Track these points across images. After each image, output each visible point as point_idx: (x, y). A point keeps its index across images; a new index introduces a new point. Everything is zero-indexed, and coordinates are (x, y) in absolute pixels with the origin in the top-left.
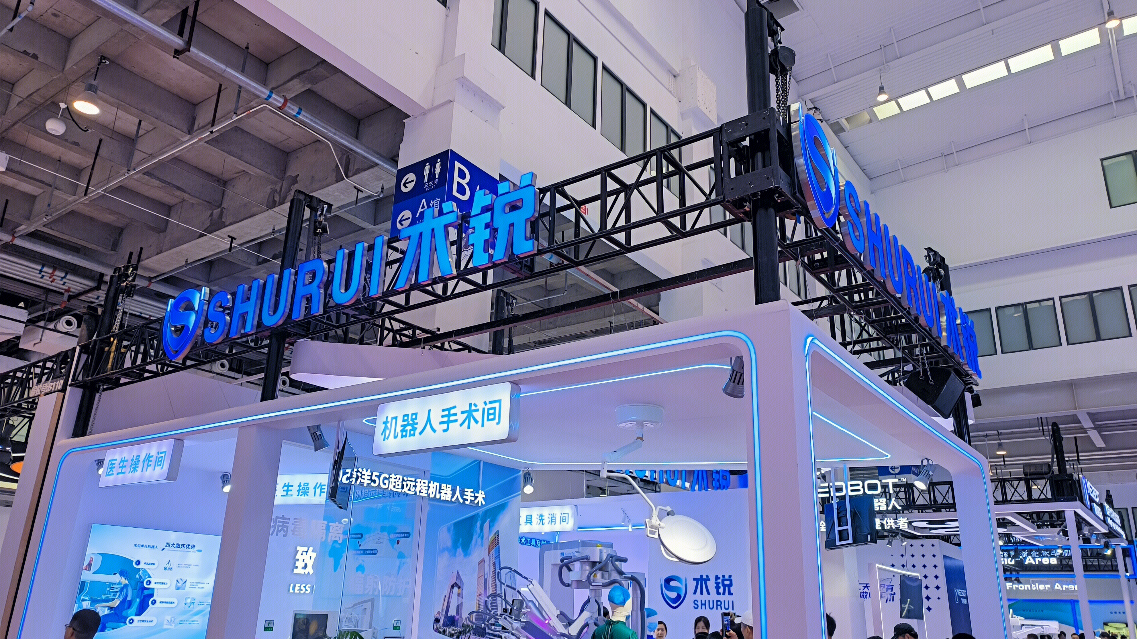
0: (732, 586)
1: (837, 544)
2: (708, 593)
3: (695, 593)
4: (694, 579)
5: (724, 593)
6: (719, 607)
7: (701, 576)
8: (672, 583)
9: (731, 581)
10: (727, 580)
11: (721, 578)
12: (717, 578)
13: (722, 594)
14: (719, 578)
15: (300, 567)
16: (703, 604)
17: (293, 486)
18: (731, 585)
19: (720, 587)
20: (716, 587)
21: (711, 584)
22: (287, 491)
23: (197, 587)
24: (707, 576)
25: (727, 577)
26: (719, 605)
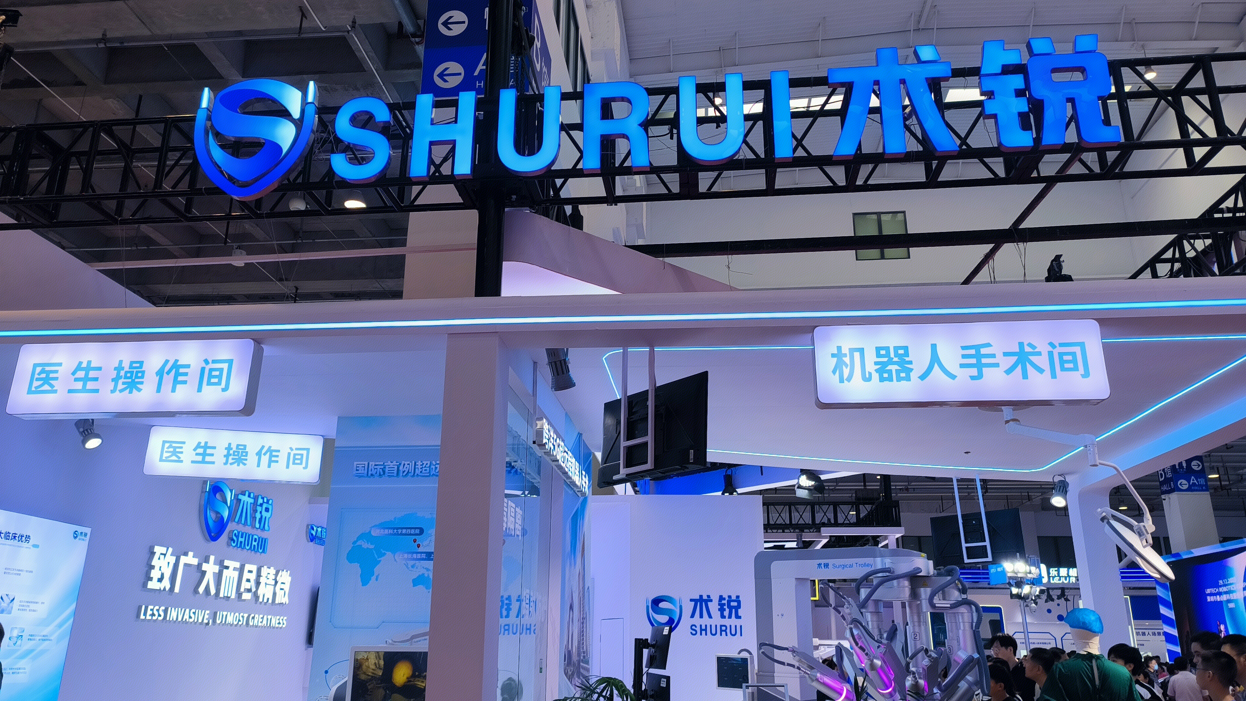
0: (740, 608)
1: (965, 562)
2: (710, 617)
3: (692, 616)
4: (691, 600)
5: (730, 617)
6: (724, 633)
7: (701, 596)
8: (662, 605)
9: (739, 602)
10: (734, 601)
11: (727, 599)
12: (721, 598)
13: (727, 617)
14: (724, 599)
15: (155, 579)
16: (704, 630)
17: (214, 448)
18: (739, 606)
19: (725, 610)
20: (719, 610)
21: (714, 607)
22: (204, 455)
23: (28, 609)
24: (709, 596)
25: (734, 598)
26: (724, 631)
